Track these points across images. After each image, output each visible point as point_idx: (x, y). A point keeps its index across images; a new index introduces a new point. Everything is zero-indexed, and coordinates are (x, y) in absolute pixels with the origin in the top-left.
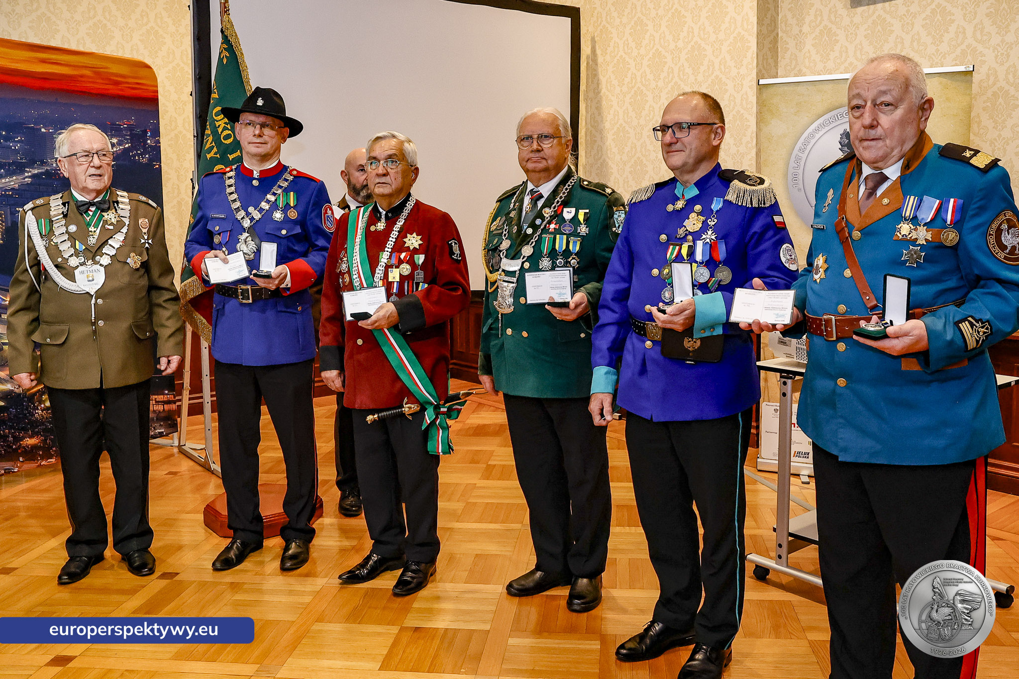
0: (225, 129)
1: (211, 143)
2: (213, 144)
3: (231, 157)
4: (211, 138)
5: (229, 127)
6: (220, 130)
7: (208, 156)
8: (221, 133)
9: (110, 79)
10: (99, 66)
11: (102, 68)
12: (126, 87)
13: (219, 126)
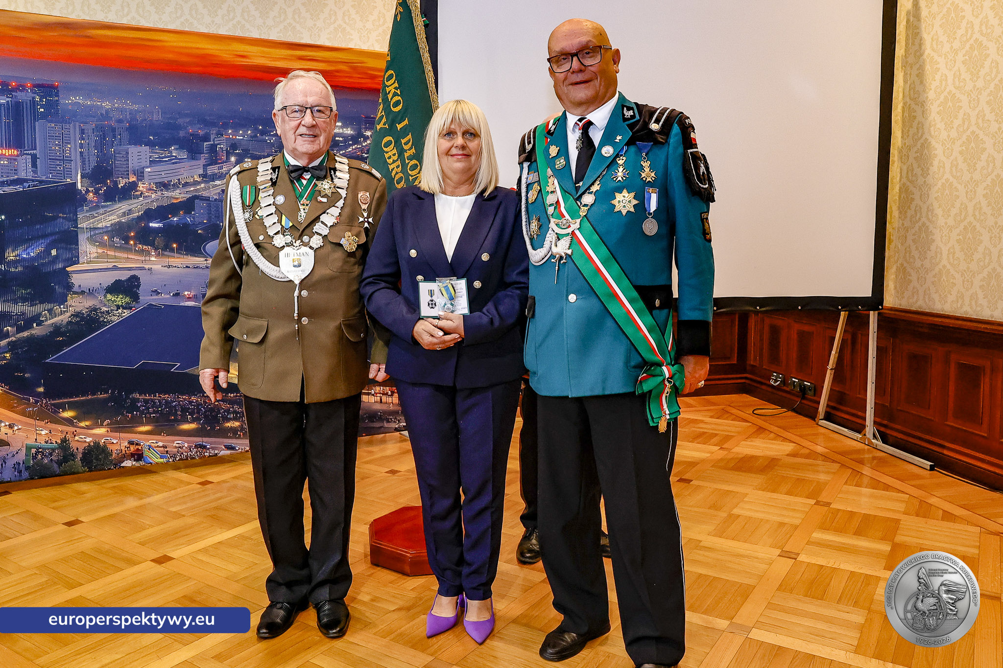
0: (395, 94)
1: (382, 112)
2: (383, 113)
3: (399, 127)
4: (381, 107)
5: (398, 92)
6: (390, 96)
7: (378, 127)
8: (391, 100)
9: (366, 73)
10: (357, 61)
11: (358, 63)
12: (379, 80)
13: (389, 92)
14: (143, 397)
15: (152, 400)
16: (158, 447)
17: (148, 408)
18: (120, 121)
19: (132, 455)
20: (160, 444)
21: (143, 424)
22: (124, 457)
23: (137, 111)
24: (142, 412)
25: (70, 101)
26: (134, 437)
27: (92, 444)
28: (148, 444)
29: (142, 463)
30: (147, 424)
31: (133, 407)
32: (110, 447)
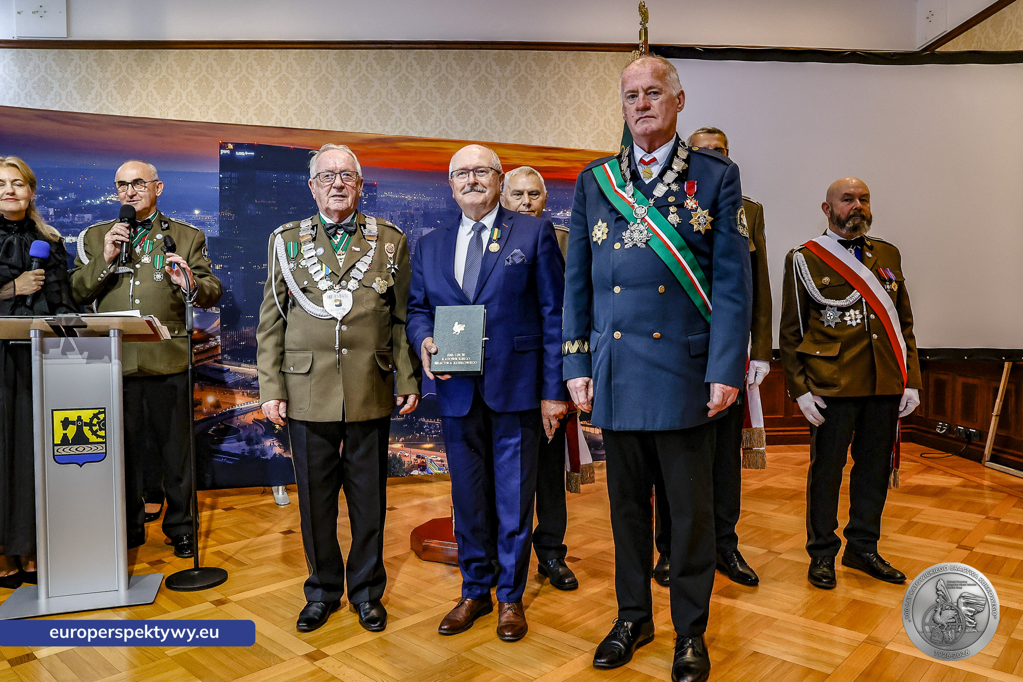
14: (427, 421)
15: (434, 424)
16: (437, 461)
17: (431, 430)
18: (417, 209)
19: (419, 466)
20: (439, 459)
21: (427, 442)
22: (413, 467)
23: (430, 201)
24: (427, 433)
25: (385, 195)
26: (420, 452)
27: (391, 455)
28: (430, 458)
29: (425, 473)
30: (430, 442)
31: (420, 429)
32: (404, 459)
